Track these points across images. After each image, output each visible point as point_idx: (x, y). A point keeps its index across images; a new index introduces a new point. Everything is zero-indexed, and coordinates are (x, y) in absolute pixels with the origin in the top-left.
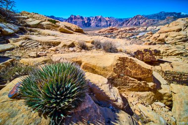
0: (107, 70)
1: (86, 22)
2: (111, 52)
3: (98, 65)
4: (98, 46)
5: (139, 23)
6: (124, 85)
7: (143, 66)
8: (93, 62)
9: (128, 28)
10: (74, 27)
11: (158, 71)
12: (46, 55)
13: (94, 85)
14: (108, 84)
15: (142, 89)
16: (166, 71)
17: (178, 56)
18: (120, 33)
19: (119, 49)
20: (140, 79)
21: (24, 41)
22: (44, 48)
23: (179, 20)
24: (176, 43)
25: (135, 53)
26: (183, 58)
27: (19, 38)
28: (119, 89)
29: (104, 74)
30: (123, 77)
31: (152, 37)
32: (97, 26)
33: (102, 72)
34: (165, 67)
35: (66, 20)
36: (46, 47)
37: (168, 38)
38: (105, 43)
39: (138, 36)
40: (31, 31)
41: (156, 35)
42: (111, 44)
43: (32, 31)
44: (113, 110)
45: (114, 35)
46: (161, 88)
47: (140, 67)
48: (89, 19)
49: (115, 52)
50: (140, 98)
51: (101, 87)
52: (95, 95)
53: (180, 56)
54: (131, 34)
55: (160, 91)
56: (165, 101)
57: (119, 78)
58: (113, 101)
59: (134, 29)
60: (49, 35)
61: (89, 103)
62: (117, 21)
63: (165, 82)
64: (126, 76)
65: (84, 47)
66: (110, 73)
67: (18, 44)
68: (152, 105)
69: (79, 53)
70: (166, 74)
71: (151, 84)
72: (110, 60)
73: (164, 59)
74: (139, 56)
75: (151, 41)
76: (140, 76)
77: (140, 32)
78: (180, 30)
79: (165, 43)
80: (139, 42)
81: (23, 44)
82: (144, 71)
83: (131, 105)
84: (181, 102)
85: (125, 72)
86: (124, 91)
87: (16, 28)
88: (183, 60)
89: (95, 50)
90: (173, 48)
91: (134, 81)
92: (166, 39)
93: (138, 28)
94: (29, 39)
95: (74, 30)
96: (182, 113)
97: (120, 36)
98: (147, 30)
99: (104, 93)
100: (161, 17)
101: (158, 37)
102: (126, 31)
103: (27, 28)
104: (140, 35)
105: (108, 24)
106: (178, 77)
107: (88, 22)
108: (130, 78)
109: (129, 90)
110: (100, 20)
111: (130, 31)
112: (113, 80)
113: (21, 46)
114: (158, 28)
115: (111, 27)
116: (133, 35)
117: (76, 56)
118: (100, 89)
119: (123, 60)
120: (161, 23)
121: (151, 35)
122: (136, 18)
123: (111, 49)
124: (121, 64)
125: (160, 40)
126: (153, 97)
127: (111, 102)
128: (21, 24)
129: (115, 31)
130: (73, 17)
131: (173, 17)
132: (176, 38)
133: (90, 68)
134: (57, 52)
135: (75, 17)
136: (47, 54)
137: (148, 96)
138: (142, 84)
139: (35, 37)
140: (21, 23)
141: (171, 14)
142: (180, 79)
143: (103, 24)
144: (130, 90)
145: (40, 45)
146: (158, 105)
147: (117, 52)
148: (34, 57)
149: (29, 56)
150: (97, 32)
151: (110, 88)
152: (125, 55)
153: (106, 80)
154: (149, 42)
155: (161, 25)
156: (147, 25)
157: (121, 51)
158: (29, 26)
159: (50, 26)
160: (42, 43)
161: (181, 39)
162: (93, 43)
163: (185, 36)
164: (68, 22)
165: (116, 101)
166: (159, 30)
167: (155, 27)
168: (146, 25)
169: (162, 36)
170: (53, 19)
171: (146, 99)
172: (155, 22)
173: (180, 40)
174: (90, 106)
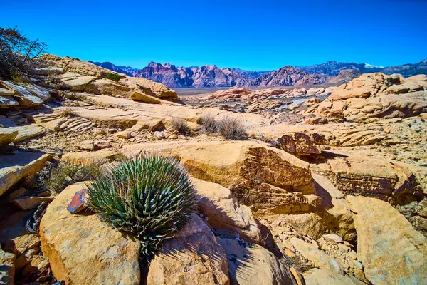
0: (228, 173)
1: (183, 76)
2: (234, 139)
3: (210, 164)
4: (210, 127)
5: (291, 81)
6: (262, 202)
7: (292, 163)
8: (201, 159)
9: (270, 91)
10: (158, 87)
11: (325, 174)
12: (110, 147)
13: (205, 200)
14: (232, 199)
15: (297, 208)
16: (339, 173)
17: (372, 146)
18: (255, 99)
19: (249, 132)
20: (291, 189)
21: (62, 119)
22: (104, 133)
23: (364, 77)
24: (364, 119)
25: (280, 140)
26: (382, 149)
27: (53, 114)
28: (253, 209)
29: (224, 180)
30: (260, 186)
31: (319, 109)
32: (206, 85)
33: (220, 177)
34: (336, 165)
35: (139, 73)
36: (108, 130)
37: (349, 109)
38: (224, 123)
39: (291, 107)
40: (73, 98)
41: (325, 104)
42: (234, 124)
43: (76, 99)
44: (240, 243)
45: (242, 105)
46: (332, 206)
47: (287, 166)
48: (189, 71)
49: (242, 139)
50: (295, 226)
51: (218, 204)
52: (207, 219)
53: (376, 145)
54: (277, 102)
55: (331, 211)
56: (343, 231)
57: (252, 188)
58: (241, 228)
59: (282, 92)
60: (111, 107)
61: (197, 226)
62: (247, 76)
63: (340, 194)
64: (264, 184)
65: (182, 130)
66: (235, 179)
67: (52, 125)
68: (319, 240)
69: (175, 142)
70: (339, 178)
71: (311, 198)
72: (234, 152)
73: (334, 150)
74: (288, 146)
75: (317, 117)
76: (289, 183)
77: (294, 98)
78: (368, 95)
79: (345, 120)
80: (294, 118)
81: (62, 126)
82: (295, 173)
83: (276, 240)
84: (368, 229)
85: (262, 176)
86: (264, 214)
87: (45, 93)
88: (383, 153)
89: (204, 136)
90: (362, 130)
91: (279, 192)
92: (345, 112)
93: (290, 90)
94: (73, 115)
95: (159, 94)
96: (372, 251)
97: (256, 105)
98: (308, 94)
99: (225, 213)
100: (330, 71)
101: (330, 108)
102: (266, 96)
103: (66, 92)
104: (296, 103)
105: (230, 81)
106: (361, 184)
107: (186, 78)
108: (273, 187)
109: (272, 211)
110: (213, 73)
111: (275, 97)
112: (241, 192)
113: (58, 129)
114: (327, 90)
115: (235, 87)
116: (281, 104)
117: (170, 147)
118: (216, 206)
119: (257, 152)
120: (331, 82)
121: (316, 105)
122: (283, 71)
123: (235, 134)
124: (253, 160)
125: (334, 114)
126: (319, 224)
127: (238, 229)
128: (52, 85)
129: (245, 96)
130: (155, 66)
131: (351, 70)
132: (363, 110)
133: (197, 169)
134: (132, 140)
135: (159, 67)
136: (112, 144)
137: (309, 222)
138: (296, 198)
139: (83, 111)
140: (53, 82)
141: (348, 66)
142: (365, 187)
143: (219, 81)
144: (274, 212)
145: (96, 126)
146: (330, 240)
147: (246, 139)
148: (89, 150)
149: (79, 148)
150: (206, 97)
151: (235, 207)
152: (262, 145)
153: (227, 192)
154: (314, 119)
155: (333, 85)
156: (307, 84)
157: (254, 137)
158: (69, 88)
159: (112, 88)
160: (98, 123)
161: (373, 111)
162: (200, 122)
163: (379, 107)
164: (144, 76)
165: (247, 228)
166: (329, 94)
167: (322, 89)
168: (304, 84)
169: (338, 106)
170: (112, 72)
171: (306, 229)
172: (321, 80)
173: (372, 114)
174: (200, 230)
